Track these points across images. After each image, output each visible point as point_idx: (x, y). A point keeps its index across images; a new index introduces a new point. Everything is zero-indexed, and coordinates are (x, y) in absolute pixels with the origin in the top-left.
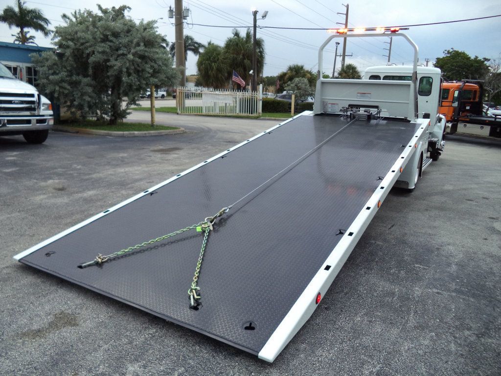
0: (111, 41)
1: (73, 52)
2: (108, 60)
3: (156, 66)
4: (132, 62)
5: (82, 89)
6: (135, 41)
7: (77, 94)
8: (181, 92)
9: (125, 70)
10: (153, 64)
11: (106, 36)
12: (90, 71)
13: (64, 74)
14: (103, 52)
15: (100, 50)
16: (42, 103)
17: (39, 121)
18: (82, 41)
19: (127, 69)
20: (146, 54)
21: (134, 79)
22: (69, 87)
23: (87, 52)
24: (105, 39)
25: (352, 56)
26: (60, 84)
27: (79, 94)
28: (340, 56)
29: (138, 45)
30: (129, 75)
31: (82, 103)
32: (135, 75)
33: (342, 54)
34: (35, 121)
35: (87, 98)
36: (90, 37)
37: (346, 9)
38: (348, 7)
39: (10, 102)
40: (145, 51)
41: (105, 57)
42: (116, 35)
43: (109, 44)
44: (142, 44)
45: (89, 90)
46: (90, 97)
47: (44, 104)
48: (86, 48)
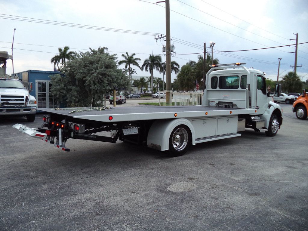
0: (88, 66)
1: (70, 73)
2: (85, 77)
3: (110, 79)
4: (97, 77)
5: (72, 93)
6: (99, 65)
7: (69, 96)
8: (170, 94)
9: (92, 82)
10: (108, 78)
11: (86, 64)
12: (77, 83)
13: (62, 85)
14: (84, 73)
15: (81, 71)
16: (29, 100)
17: (25, 110)
18: (74, 67)
19: (94, 81)
20: (105, 72)
21: (97, 87)
22: (65, 92)
23: (75, 73)
24: (85, 66)
25: (301, 66)
26: (61, 91)
27: (71, 96)
28: (293, 67)
29: (101, 67)
30: (95, 84)
31: (71, 100)
32: (98, 84)
33: (294, 66)
34: (23, 110)
35: (73, 98)
36: (78, 65)
37: (296, 36)
38: (297, 35)
39: (9, 100)
40: (105, 71)
41: (84, 75)
42: (92, 63)
43: (87, 68)
44: (104, 67)
45: (75, 93)
46: (75, 97)
47: (31, 101)
48: (75, 71)
